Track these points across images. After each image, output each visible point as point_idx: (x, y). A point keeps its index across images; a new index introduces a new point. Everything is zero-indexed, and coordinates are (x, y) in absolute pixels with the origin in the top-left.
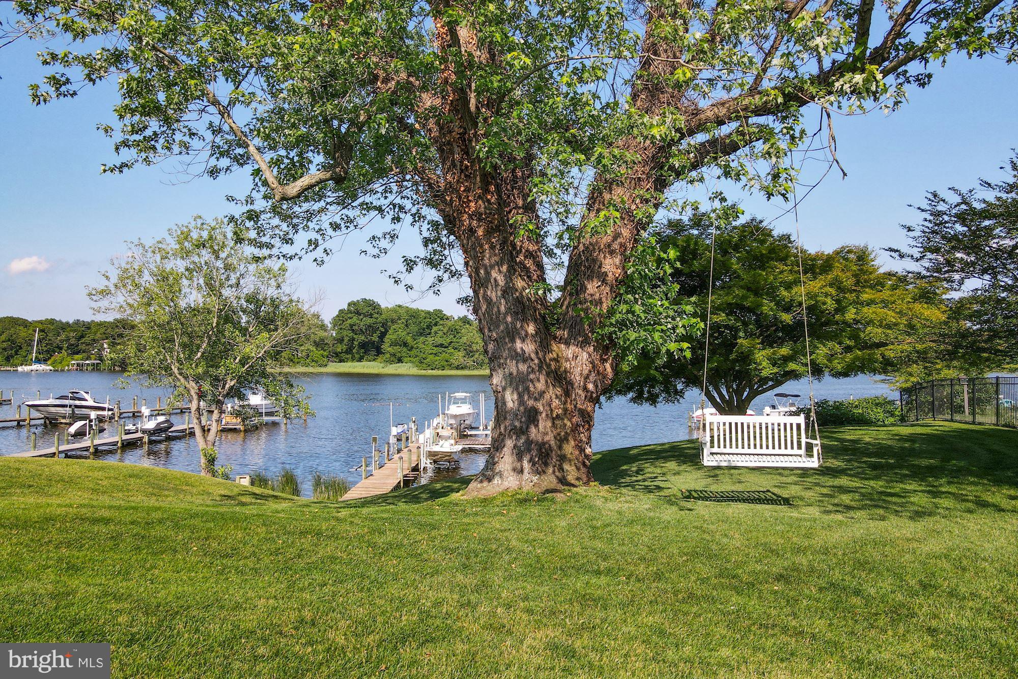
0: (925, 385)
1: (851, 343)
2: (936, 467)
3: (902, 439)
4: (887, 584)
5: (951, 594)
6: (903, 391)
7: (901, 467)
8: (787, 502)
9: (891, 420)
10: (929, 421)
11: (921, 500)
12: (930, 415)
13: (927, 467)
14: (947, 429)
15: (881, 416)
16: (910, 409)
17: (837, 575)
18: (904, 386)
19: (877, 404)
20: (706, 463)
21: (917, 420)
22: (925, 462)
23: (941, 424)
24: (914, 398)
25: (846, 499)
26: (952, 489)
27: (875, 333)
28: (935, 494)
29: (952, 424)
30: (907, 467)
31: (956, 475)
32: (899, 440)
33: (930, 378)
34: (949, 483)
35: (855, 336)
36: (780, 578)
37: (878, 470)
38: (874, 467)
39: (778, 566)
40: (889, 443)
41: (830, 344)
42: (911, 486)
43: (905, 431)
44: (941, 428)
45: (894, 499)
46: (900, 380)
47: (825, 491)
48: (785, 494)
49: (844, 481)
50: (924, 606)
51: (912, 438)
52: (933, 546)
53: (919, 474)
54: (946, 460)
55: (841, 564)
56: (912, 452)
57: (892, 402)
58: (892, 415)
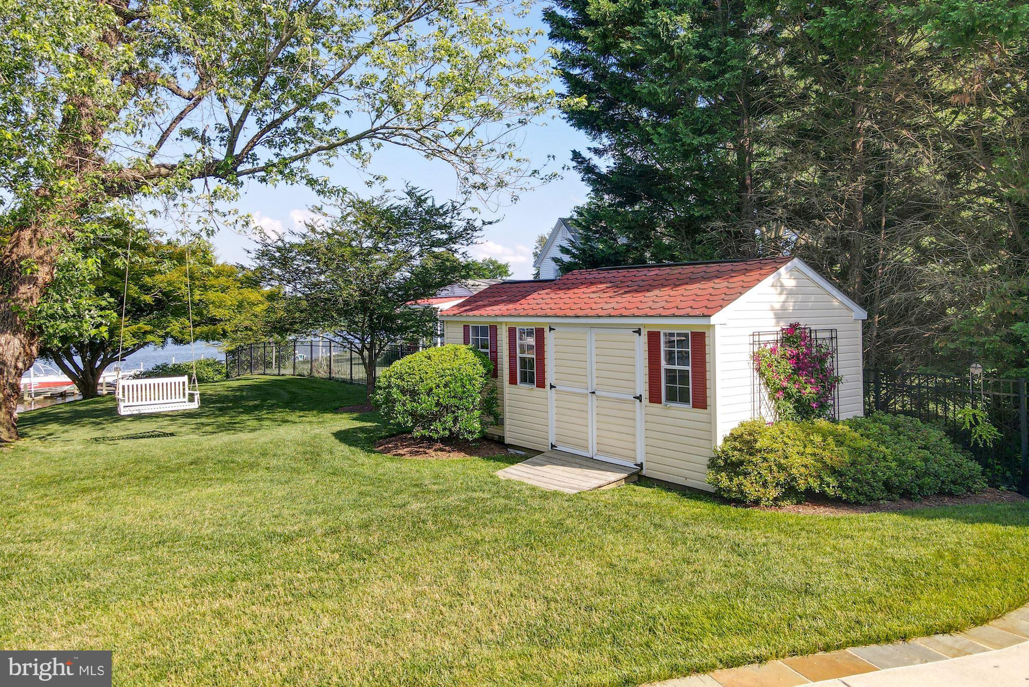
0: (245, 347)
1: (198, 319)
2: (259, 405)
3: (234, 390)
4: (246, 456)
5: (274, 455)
6: (229, 353)
7: (238, 408)
8: (172, 434)
9: (219, 377)
10: (249, 376)
11: (253, 423)
12: (248, 371)
13: (253, 406)
14: (262, 381)
15: (211, 374)
16: (233, 368)
17: (221, 458)
18: (230, 348)
19: (208, 365)
20: (122, 413)
21: (239, 375)
22: (251, 403)
23: (257, 377)
24: (236, 358)
25: (209, 429)
26: (270, 416)
27: (217, 313)
28: (260, 420)
29: (265, 376)
30: (241, 407)
31: (271, 408)
32: (231, 391)
33: (249, 342)
34: (267, 413)
35: (199, 314)
36: (191, 464)
37: (223, 411)
38: (220, 409)
39: (190, 459)
40: (226, 393)
41: (182, 320)
42: (245, 417)
43: (235, 384)
44: (258, 380)
45: (238, 425)
46: (226, 345)
47: (193, 426)
48: (167, 431)
49: (204, 420)
50: (263, 462)
51: (240, 389)
52: (263, 440)
53: (249, 410)
54: (264, 400)
55: (222, 452)
56: (242, 398)
57: (219, 363)
58: (220, 373)
